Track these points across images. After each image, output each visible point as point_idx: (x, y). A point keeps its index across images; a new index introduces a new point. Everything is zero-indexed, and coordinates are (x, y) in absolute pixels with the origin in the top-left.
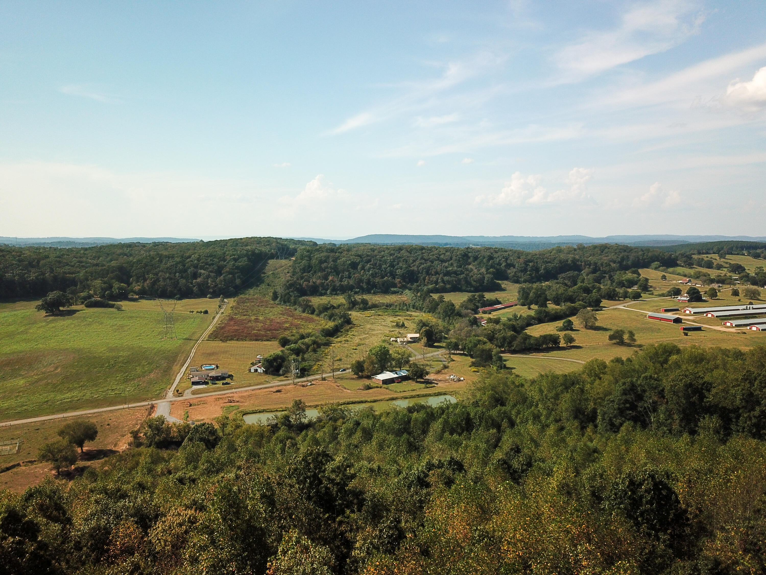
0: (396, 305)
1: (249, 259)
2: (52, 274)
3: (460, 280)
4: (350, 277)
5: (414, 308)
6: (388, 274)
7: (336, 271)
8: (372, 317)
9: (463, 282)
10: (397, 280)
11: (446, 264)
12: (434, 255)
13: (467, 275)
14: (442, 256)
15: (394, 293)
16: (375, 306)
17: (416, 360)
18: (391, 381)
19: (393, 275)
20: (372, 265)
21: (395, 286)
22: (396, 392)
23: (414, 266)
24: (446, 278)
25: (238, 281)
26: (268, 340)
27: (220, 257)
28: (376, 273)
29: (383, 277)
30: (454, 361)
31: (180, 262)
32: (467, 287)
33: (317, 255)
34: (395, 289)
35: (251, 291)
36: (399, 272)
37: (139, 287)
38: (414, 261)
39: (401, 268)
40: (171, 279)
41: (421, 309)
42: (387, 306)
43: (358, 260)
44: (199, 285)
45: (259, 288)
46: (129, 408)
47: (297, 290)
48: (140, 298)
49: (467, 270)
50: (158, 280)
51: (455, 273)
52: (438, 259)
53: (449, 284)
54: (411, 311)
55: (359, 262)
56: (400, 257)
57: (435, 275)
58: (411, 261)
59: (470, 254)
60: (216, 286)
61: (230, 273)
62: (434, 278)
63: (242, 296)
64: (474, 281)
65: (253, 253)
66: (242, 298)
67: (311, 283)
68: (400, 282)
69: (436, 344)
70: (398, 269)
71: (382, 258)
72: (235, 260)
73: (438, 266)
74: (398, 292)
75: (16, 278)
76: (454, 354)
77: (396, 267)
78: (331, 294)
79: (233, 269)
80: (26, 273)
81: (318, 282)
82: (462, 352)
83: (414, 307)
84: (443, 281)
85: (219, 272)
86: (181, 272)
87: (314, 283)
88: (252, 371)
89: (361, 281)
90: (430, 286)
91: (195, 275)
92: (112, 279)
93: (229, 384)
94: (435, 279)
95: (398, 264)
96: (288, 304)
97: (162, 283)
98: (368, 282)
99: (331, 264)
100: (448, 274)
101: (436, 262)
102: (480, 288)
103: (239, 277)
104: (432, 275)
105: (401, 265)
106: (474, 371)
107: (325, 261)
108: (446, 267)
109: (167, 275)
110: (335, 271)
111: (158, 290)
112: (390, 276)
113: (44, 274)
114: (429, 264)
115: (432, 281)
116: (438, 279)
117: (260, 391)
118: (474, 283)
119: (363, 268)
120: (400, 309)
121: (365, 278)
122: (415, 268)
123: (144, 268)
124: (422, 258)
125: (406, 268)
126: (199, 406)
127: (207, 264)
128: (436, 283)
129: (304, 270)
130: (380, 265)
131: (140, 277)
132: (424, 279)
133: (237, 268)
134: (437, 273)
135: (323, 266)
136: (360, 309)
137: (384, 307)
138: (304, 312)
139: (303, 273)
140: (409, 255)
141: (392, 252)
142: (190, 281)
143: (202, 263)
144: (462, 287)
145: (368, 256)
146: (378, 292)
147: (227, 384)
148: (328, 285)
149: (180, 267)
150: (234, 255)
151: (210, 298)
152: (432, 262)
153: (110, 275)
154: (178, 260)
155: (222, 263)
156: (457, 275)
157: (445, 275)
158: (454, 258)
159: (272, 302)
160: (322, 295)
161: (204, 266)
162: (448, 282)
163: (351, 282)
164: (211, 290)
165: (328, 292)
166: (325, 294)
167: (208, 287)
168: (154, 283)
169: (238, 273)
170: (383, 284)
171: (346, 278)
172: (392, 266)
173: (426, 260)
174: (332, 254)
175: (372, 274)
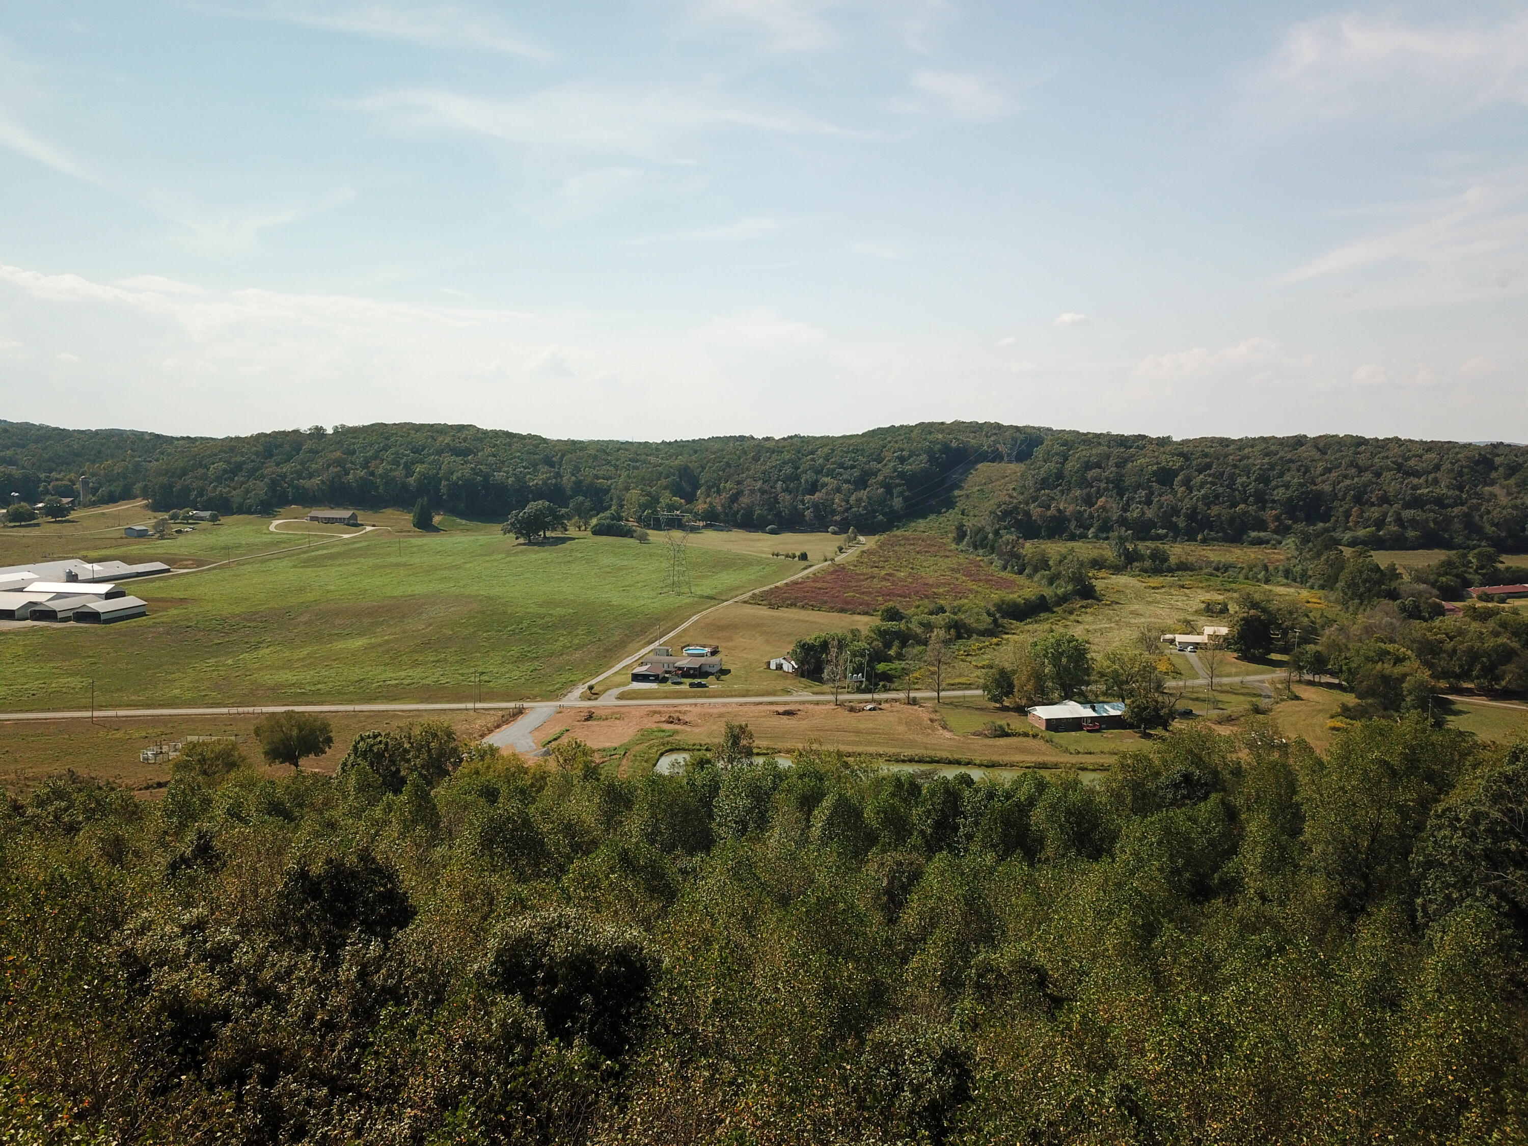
0: (1242, 568)
1: (932, 459)
2: (573, 478)
3: (1449, 520)
4: (1149, 502)
5: (1287, 578)
6: (1251, 499)
7: (1119, 487)
8: (1163, 590)
9: (1457, 526)
10: (1269, 514)
11: (1415, 481)
12: (1387, 457)
13: (1477, 508)
14: (1412, 463)
15: (1259, 542)
16: (1183, 567)
17: (1185, 687)
18: (1075, 724)
19: (1261, 500)
20: (1213, 475)
21: (1261, 525)
22: (1066, 751)
23: (1324, 482)
24: (1408, 514)
25: (897, 503)
26: (866, 613)
27: (872, 454)
28: (1217, 497)
29: (1234, 505)
30: (1297, 698)
31: (790, 461)
32: (1468, 538)
33: (1083, 453)
34: (1262, 534)
35: (922, 524)
36: (1280, 494)
37: (706, 506)
38: (1328, 470)
39: (1287, 486)
40: (763, 492)
41: (1303, 579)
42: (1217, 569)
43: (1178, 462)
44: (816, 506)
45: (941, 519)
46: (475, 710)
47: (1018, 525)
48: (705, 527)
49: (1479, 496)
50: (739, 493)
51: (1439, 502)
52: (1399, 467)
53: (1415, 529)
54: (1278, 584)
55: (1181, 469)
56: (1291, 461)
57: (1380, 505)
58: (1319, 470)
59: (1498, 460)
60: (847, 510)
61: (883, 484)
62: (1374, 513)
63: (898, 533)
64: (1493, 524)
65: (946, 448)
66: (896, 536)
67: (1052, 511)
68: (1277, 518)
69: (1274, 656)
70: (1277, 487)
71: (1240, 461)
72: (902, 460)
73: (1391, 484)
74: (1267, 542)
75: (510, 481)
76: (1311, 683)
77: (1274, 483)
78: (1096, 537)
79: (891, 478)
80: (529, 473)
81: (1070, 509)
82: (1337, 681)
83: (1287, 573)
84: (1399, 520)
85: (861, 483)
86: (788, 479)
87: (1059, 510)
88: (773, 666)
89: (1175, 511)
90: (1361, 533)
91: (813, 488)
92: (666, 488)
93: (704, 686)
94: (1376, 515)
95: (1281, 475)
96: (981, 551)
97: (745, 500)
98: (1192, 515)
99: (1111, 471)
100: (1417, 502)
101: (1388, 475)
102: (1510, 542)
103: (901, 494)
104: (1373, 504)
105: (1287, 478)
106: (1334, 729)
107: (1098, 465)
108: (1415, 488)
109: (759, 484)
110: (1117, 486)
111: (738, 511)
112: (1255, 503)
113: (558, 475)
114: (1367, 476)
115: (1369, 519)
116: (1385, 515)
117: (753, 708)
118: (1489, 529)
119: (1187, 483)
120: (1247, 578)
121: (1187, 504)
122: (1327, 488)
123: (724, 471)
124: (1352, 464)
125: (1301, 485)
126: (605, 722)
127: (841, 466)
128: (1380, 524)
129: (1044, 483)
130: (1232, 478)
131: (713, 487)
132: (1347, 514)
133: (902, 475)
134: (1385, 500)
135: (1090, 474)
136: (1145, 571)
137: (1209, 570)
138: (1004, 568)
139: (1039, 490)
140: (1317, 455)
141: (1273, 448)
142: (800, 498)
143: (833, 463)
144: (1452, 538)
145: (1206, 455)
146: (1214, 539)
147: (700, 685)
148: (1091, 516)
149: (788, 469)
150: (902, 450)
151: (834, 533)
152: (1378, 475)
153: (663, 482)
154: (787, 456)
155: (873, 464)
156: (1443, 506)
157: (1407, 506)
158: (1446, 466)
159: (954, 546)
160: (1073, 538)
161: (834, 470)
162: (1414, 523)
163: (1149, 514)
164: (838, 518)
165: (1091, 533)
166: (1083, 536)
167: (834, 512)
168: (734, 498)
169: (900, 485)
170: (1232, 521)
171: (1140, 503)
172: (1264, 479)
173: (1361, 470)
174: (1116, 451)
175: (1205, 497)
